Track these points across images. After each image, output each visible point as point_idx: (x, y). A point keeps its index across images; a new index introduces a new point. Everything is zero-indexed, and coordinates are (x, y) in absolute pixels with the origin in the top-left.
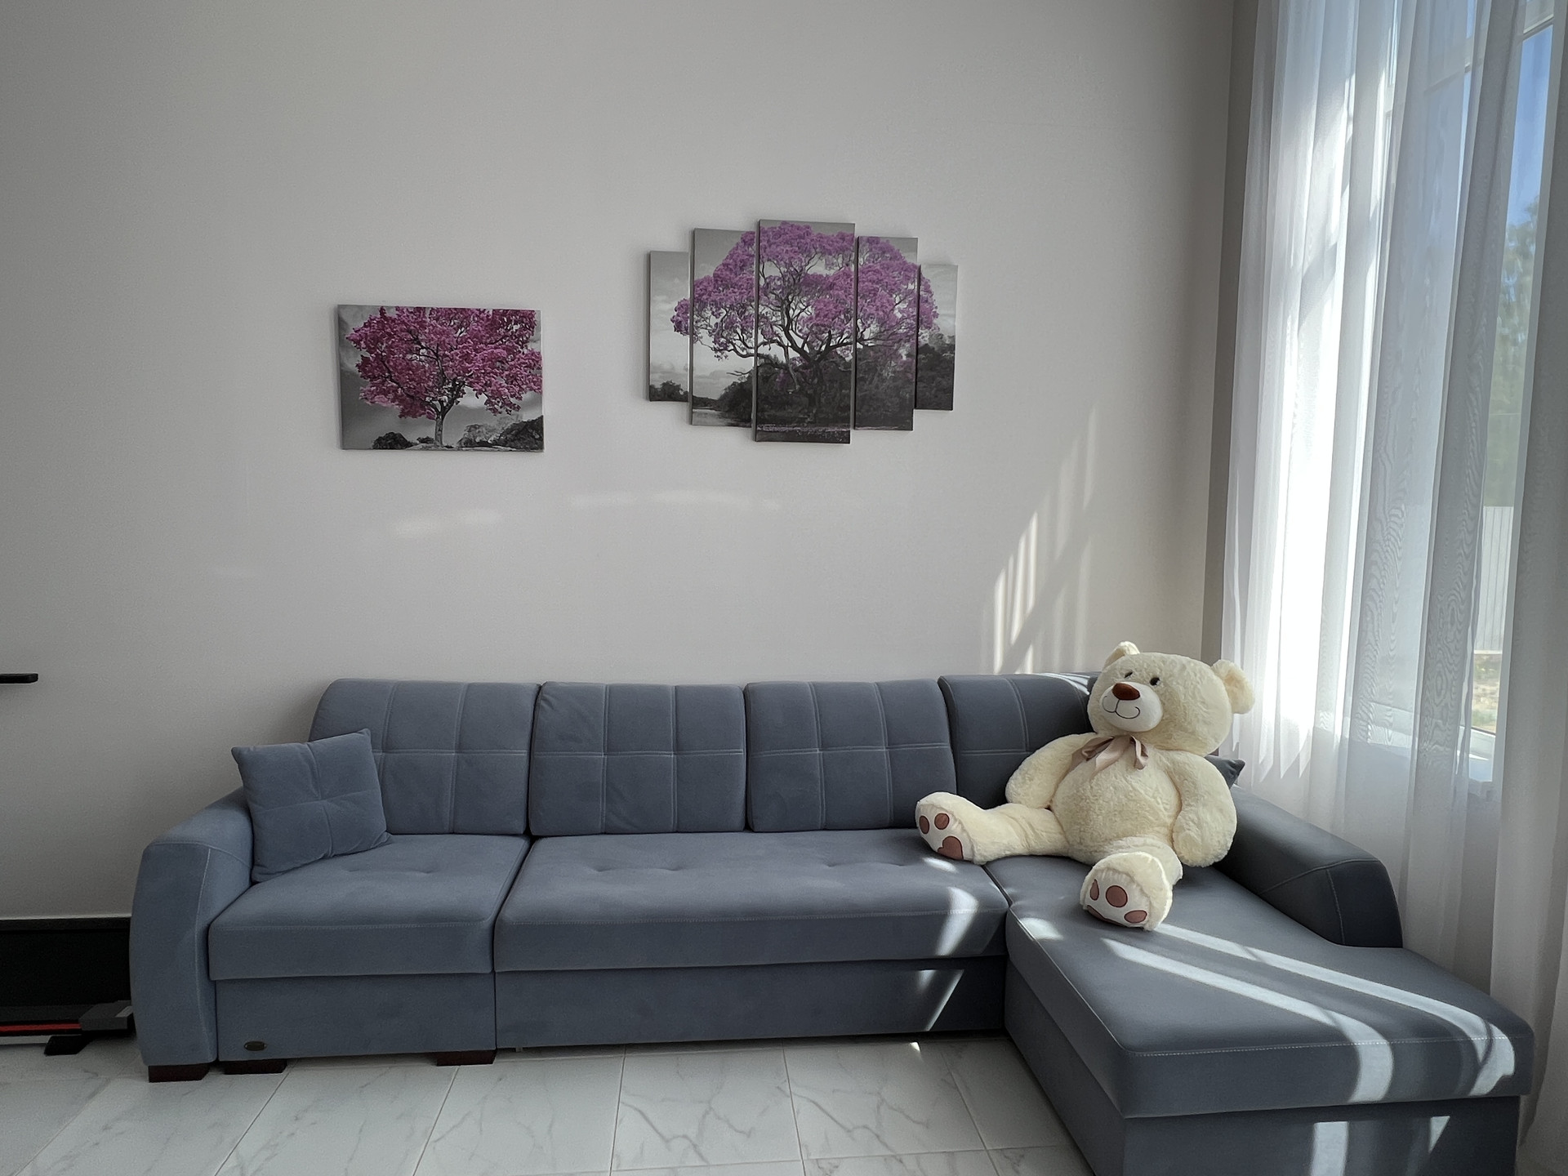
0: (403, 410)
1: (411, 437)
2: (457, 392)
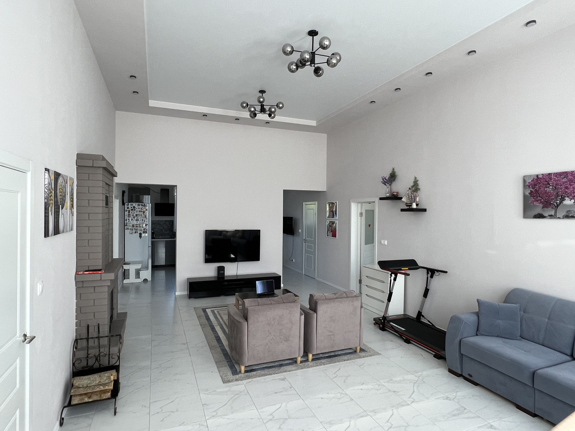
0: (543, 206)
1: (546, 214)
2: (563, 200)
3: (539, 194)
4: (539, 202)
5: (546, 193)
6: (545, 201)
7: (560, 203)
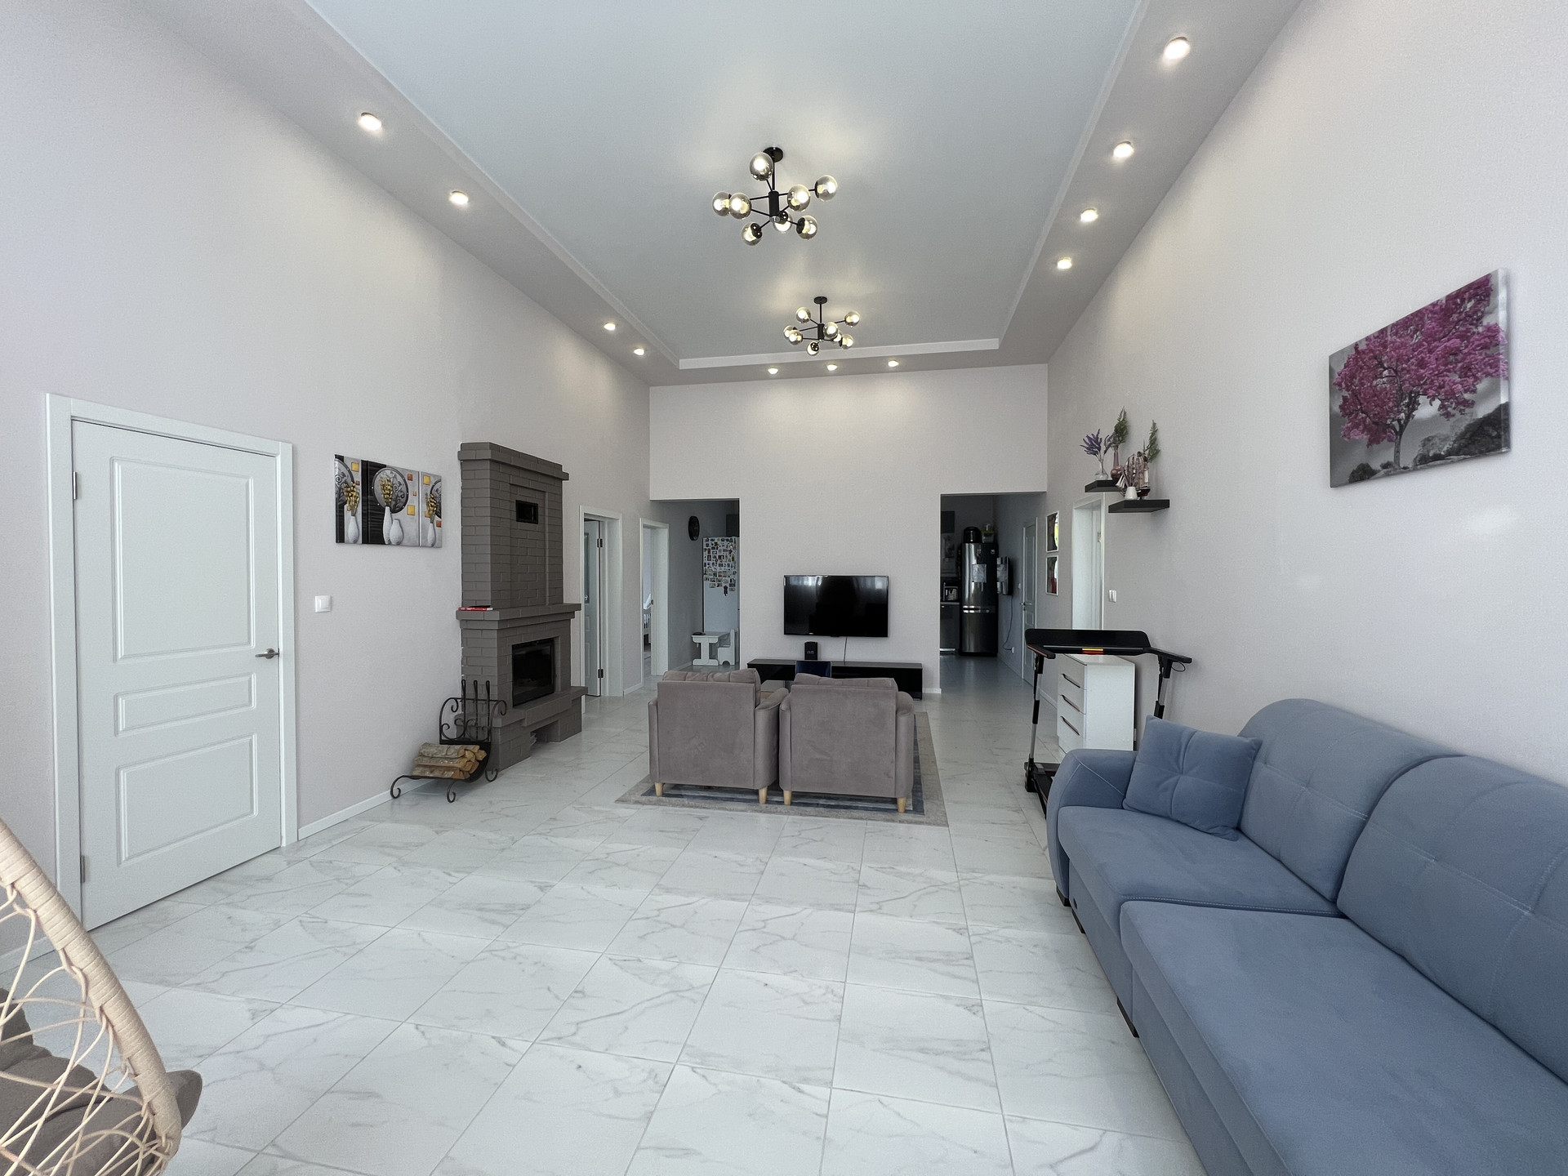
0: (1370, 439)
1: (1375, 465)
2: (1413, 406)
3: (1361, 404)
4: (1361, 427)
5: (1376, 395)
6: (1374, 423)
7: (1409, 416)
